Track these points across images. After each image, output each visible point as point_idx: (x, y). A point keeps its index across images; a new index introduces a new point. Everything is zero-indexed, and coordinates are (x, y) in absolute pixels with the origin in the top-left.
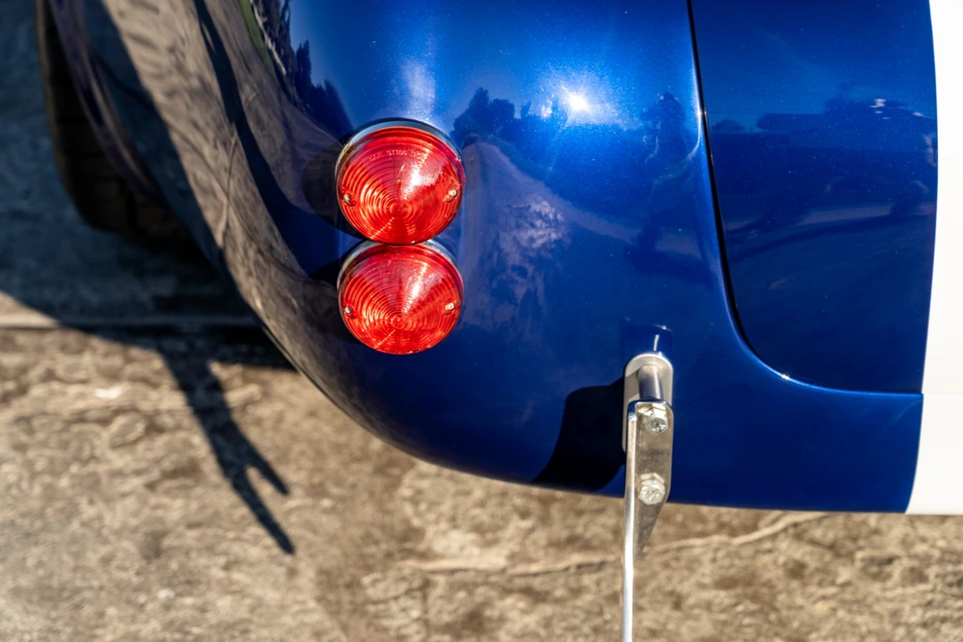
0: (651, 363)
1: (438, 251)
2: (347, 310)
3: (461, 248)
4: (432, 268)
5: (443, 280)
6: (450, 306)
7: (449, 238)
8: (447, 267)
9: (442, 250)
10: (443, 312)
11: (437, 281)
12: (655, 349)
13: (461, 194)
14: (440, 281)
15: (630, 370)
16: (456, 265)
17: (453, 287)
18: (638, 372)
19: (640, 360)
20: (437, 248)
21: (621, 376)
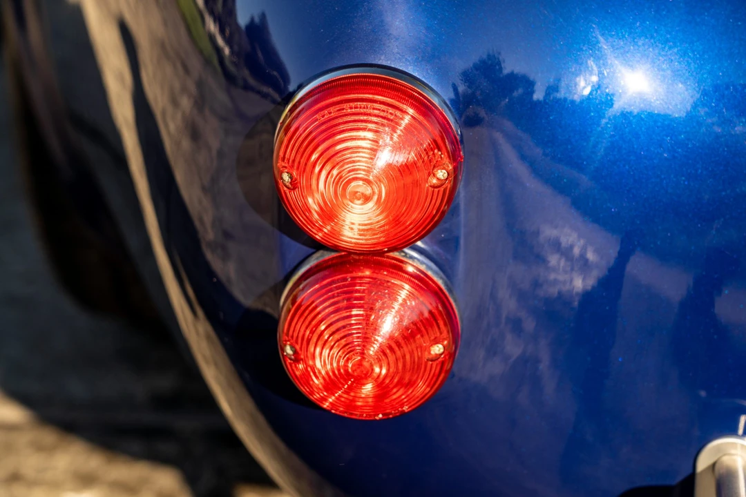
0: (733, 452)
1: (423, 268)
2: (289, 350)
3: (461, 266)
4: (416, 293)
5: (430, 312)
6: (437, 349)
7: (440, 251)
8: (437, 293)
9: (429, 267)
10: (426, 356)
11: (421, 314)
12: (741, 431)
13: (456, 179)
14: (426, 314)
15: (703, 462)
16: (450, 291)
17: (445, 325)
18: (714, 465)
19: (719, 448)
20: (422, 263)
21: (690, 471)
